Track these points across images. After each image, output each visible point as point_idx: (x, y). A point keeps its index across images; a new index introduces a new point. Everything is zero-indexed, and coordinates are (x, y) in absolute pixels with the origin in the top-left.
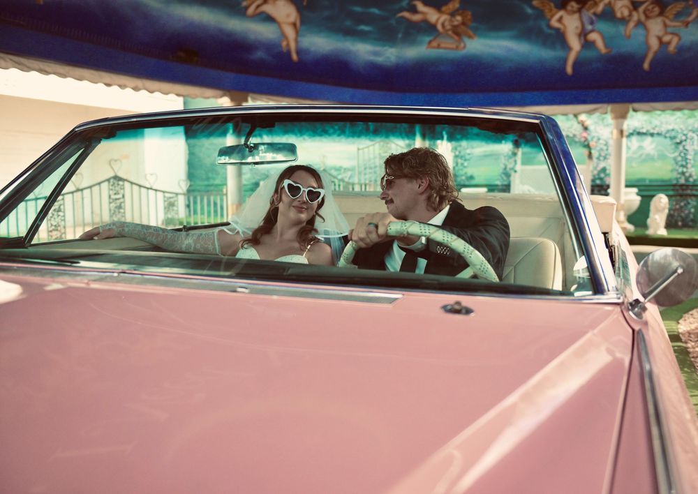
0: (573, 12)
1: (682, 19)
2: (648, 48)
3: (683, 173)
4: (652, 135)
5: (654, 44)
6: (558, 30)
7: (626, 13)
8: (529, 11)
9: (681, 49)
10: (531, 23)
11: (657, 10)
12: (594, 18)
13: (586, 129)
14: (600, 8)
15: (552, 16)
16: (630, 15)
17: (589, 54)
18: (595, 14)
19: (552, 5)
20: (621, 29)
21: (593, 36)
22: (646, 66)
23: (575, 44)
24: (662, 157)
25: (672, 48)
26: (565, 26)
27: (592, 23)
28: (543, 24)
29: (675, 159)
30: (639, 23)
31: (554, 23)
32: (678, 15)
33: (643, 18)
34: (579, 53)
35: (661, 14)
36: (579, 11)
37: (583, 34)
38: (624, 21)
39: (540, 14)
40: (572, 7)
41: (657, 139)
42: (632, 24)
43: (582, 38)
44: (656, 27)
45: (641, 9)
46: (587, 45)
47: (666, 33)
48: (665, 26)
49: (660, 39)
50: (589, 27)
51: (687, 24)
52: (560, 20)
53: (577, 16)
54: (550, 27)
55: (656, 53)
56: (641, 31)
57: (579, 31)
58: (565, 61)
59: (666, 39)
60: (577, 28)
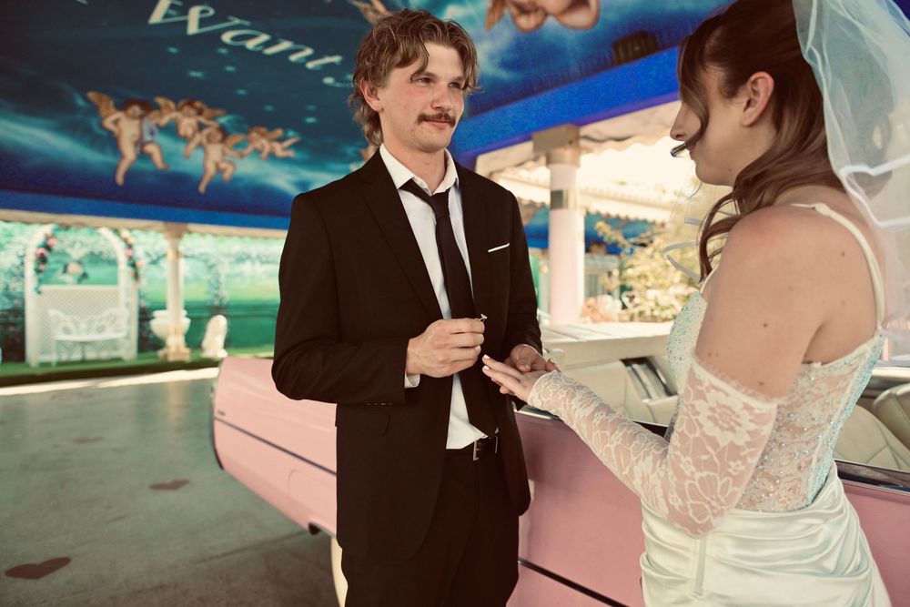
0: (133, 117)
1: (240, 150)
2: (205, 171)
3: (217, 295)
4: (186, 257)
5: (211, 169)
6: (111, 133)
7: (190, 132)
8: (80, 102)
9: (235, 179)
10: (79, 117)
11: (219, 136)
12: (155, 129)
13: (130, 246)
14: (165, 120)
15: (107, 116)
16: (194, 135)
17: (143, 166)
18: (158, 126)
19: (111, 103)
20: (181, 147)
21: (151, 148)
22: (202, 188)
23: (129, 152)
24: (197, 279)
25: (227, 175)
26: (120, 130)
27: (152, 133)
28: (94, 122)
29: (209, 281)
30: (200, 145)
31: (108, 123)
32: (237, 146)
33: (204, 141)
34: (132, 163)
35: (223, 140)
36: (141, 117)
37: (140, 143)
38: (186, 140)
39: (94, 110)
40: (134, 112)
41: (191, 261)
42: (192, 145)
43: (138, 149)
44: (215, 151)
45: (206, 132)
46: (143, 155)
47: (224, 160)
48: (224, 154)
49: (217, 165)
50: (147, 138)
51: (242, 156)
52: (116, 122)
53: (136, 122)
54: (102, 127)
55: (212, 178)
56: (200, 153)
57: (136, 139)
58: (115, 169)
59: (223, 166)
60: (134, 135)
